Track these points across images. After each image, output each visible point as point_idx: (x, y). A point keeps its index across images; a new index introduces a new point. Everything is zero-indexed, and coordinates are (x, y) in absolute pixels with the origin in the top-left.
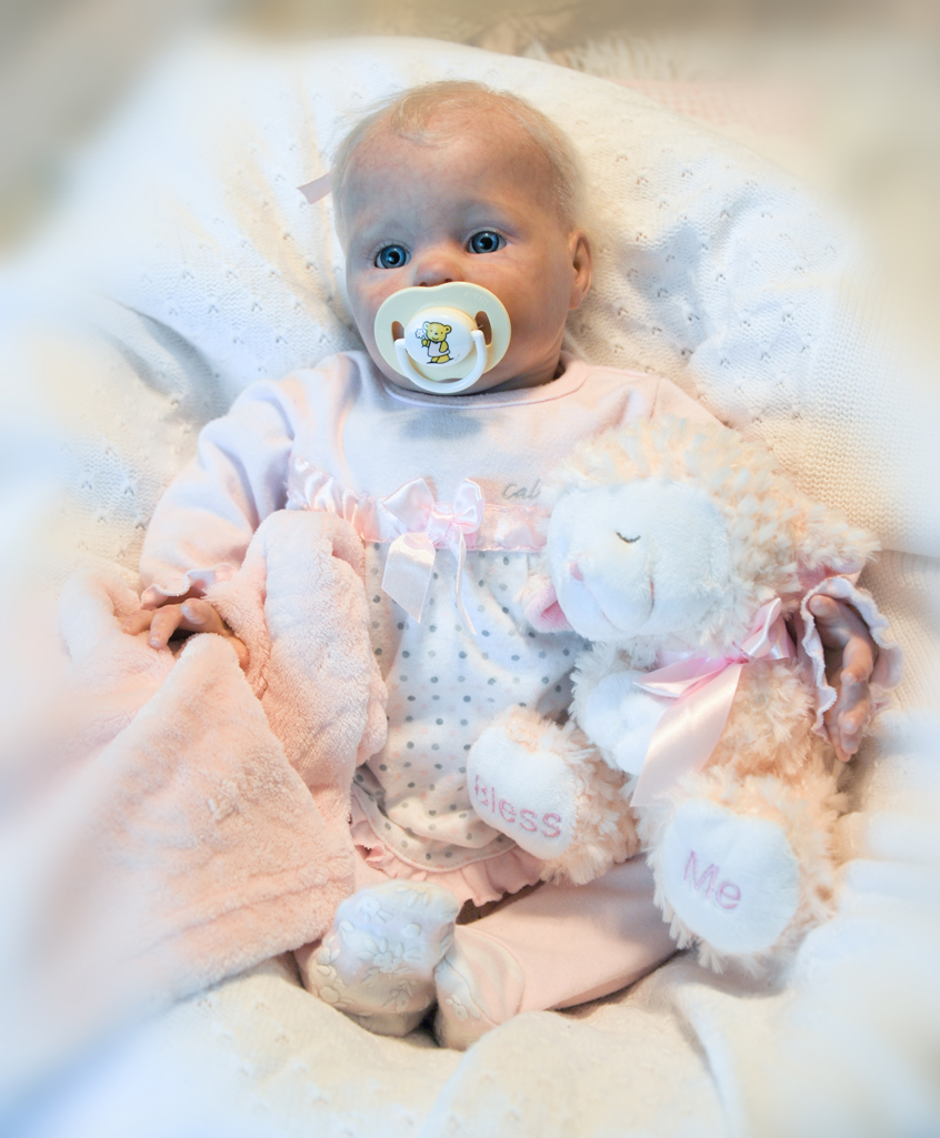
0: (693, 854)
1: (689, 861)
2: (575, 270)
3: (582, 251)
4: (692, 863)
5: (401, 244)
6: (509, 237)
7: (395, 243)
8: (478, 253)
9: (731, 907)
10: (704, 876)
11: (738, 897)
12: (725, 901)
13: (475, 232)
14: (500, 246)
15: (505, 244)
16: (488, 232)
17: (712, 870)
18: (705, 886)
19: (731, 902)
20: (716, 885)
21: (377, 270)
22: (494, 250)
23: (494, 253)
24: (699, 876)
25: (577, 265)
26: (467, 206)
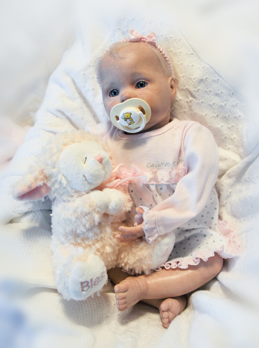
2: (171, 89)
3: (173, 82)
5: (117, 89)
6: (148, 82)
7: (115, 89)
8: (139, 88)
13: (137, 82)
14: (146, 85)
16: (141, 82)
21: (111, 97)
22: (144, 87)
23: (144, 88)
25: (172, 87)
26: (134, 75)
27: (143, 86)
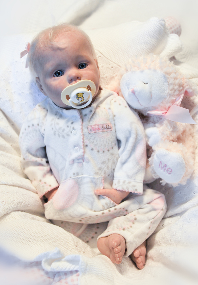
0: (161, 162)
1: (160, 163)
4: (161, 164)
5: (61, 70)
6: (88, 64)
7: (59, 70)
8: (81, 69)
9: (171, 173)
10: (163, 167)
11: (172, 171)
12: (169, 172)
13: (79, 64)
15: (87, 66)
16: (83, 63)
17: (165, 166)
18: (164, 169)
19: (170, 172)
20: (166, 169)
21: (55, 78)
24: (162, 167)
26: (78, 57)
27: (84, 67)
